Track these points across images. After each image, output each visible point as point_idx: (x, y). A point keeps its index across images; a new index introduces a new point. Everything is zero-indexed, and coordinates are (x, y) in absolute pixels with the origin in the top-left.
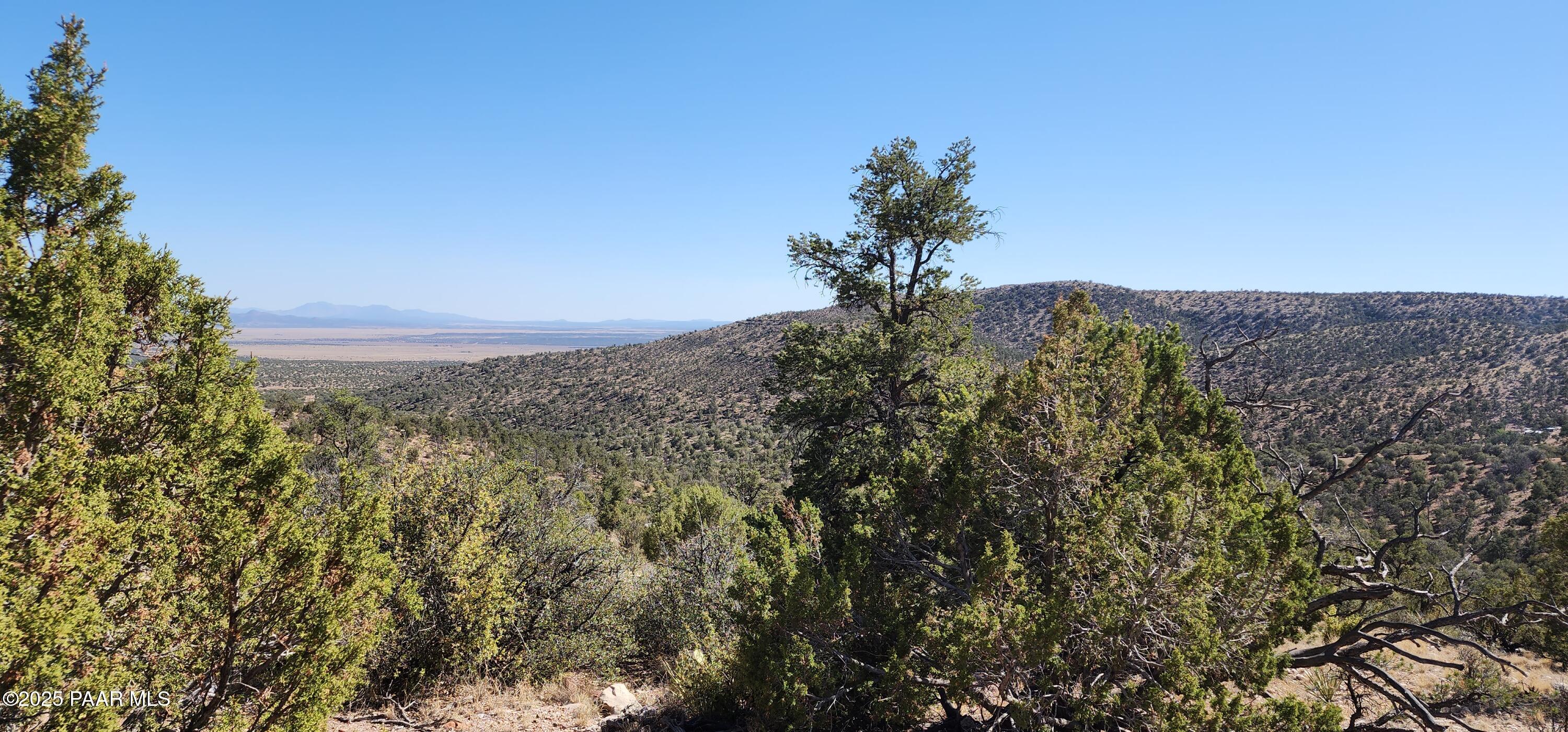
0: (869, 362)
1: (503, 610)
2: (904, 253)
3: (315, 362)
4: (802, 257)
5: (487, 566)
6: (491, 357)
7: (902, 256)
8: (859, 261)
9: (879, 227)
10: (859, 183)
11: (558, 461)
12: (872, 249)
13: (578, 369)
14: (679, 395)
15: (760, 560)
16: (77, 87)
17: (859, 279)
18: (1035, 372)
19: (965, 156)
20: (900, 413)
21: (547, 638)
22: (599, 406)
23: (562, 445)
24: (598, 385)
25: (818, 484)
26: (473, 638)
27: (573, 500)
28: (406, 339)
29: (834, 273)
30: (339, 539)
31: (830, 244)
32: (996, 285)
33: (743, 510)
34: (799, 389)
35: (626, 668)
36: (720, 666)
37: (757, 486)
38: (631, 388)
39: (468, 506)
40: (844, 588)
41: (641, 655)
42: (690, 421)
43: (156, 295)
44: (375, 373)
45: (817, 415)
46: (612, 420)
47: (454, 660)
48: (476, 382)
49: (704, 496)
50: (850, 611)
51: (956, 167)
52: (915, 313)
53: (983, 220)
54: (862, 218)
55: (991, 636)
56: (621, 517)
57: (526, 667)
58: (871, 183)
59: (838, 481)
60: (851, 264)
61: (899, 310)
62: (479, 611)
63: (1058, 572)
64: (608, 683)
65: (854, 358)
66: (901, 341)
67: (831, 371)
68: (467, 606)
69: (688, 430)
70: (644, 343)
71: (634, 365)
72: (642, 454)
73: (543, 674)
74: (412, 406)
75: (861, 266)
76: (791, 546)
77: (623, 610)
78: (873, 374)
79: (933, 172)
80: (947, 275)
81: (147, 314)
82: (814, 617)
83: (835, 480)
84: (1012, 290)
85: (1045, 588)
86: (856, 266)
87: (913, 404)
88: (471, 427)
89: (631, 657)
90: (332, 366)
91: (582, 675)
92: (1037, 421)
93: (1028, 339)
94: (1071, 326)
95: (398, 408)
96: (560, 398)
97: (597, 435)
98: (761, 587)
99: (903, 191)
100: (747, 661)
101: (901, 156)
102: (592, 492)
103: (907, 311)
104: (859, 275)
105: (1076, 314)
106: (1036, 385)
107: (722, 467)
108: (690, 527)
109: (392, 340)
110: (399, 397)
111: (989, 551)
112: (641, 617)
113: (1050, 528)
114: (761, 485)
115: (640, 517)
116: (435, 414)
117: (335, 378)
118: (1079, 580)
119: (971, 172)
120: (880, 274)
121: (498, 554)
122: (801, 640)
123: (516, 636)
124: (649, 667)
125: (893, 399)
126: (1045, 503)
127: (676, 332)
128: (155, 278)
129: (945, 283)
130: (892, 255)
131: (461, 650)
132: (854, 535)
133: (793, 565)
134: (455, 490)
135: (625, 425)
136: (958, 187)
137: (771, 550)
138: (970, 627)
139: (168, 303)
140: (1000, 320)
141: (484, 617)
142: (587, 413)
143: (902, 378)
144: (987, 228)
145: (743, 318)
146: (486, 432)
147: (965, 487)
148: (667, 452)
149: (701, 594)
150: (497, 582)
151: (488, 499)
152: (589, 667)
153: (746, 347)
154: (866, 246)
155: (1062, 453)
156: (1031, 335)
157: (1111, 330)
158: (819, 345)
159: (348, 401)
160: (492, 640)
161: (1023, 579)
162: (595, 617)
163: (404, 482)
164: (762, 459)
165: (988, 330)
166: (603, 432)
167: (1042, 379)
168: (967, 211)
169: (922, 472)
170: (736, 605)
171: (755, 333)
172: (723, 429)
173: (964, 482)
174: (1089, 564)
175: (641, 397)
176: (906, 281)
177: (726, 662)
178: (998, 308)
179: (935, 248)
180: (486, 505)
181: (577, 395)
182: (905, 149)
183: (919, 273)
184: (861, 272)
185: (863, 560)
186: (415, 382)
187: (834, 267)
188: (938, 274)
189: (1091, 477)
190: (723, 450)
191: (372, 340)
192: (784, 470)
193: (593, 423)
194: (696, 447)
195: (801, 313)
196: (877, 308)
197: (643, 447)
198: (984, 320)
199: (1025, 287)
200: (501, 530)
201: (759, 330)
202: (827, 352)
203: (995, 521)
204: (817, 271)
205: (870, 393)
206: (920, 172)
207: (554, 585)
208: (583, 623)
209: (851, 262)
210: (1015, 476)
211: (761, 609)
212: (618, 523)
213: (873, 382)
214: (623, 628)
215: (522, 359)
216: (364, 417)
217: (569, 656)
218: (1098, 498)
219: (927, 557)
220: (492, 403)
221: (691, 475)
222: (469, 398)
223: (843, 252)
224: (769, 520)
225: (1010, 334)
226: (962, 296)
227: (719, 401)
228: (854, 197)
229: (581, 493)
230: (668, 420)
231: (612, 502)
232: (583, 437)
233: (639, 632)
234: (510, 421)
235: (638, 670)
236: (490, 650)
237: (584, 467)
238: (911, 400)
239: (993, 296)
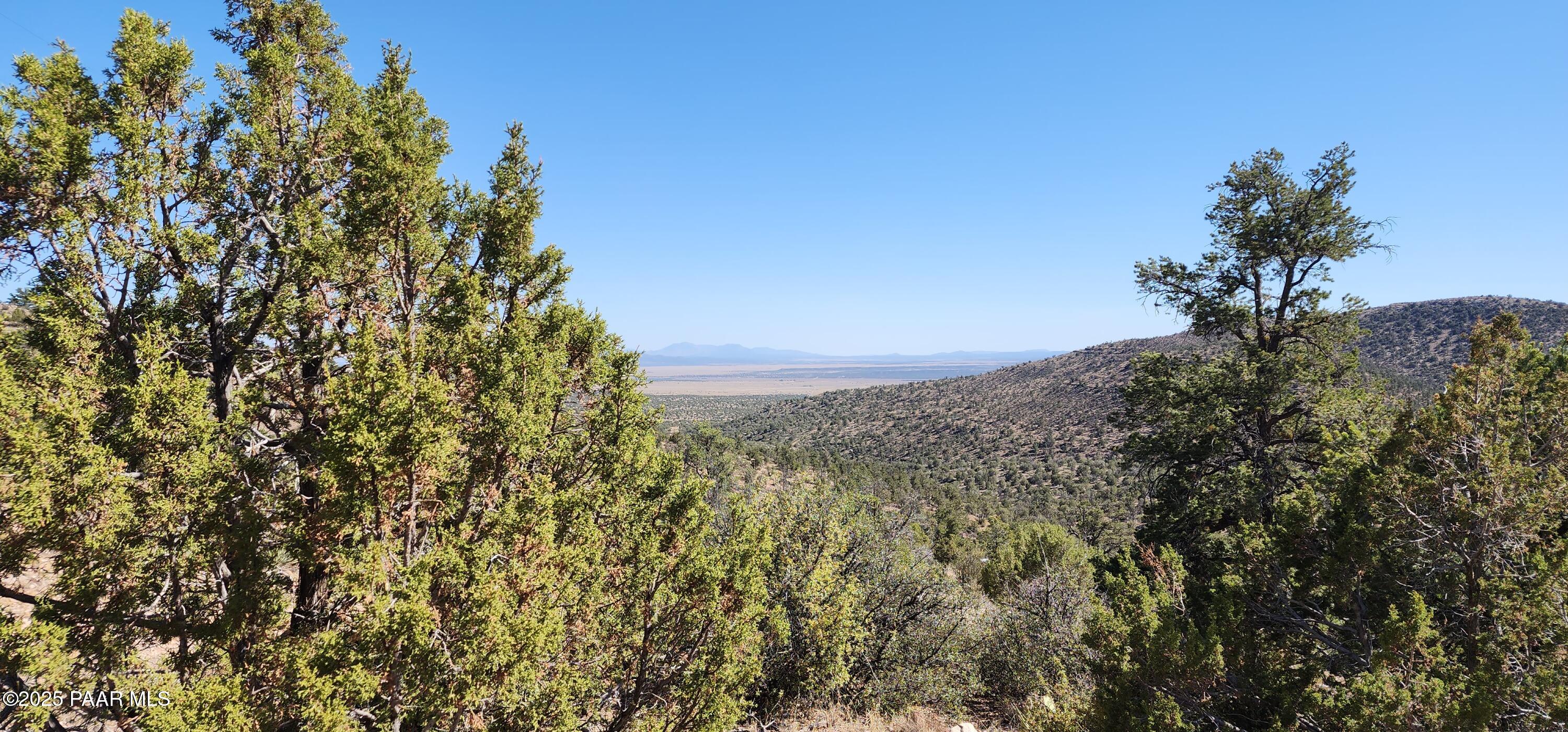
0: (1231, 394)
1: (853, 638)
2: (1272, 273)
3: (680, 396)
4: (1151, 283)
5: (837, 594)
6: (830, 390)
7: (1269, 277)
8: (1218, 285)
9: (1240, 247)
10: (1215, 201)
11: (893, 492)
12: (1232, 271)
13: (911, 401)
14: (1013, 428)
15: (1116, 608)
16: (525, 181)
17: (1219, 304)
18: (1448, 408)
19: (1342, 164)
20: (1271, 450)
21: (895, 670)
22: (932, 438)
23: (897, 477)
24: (930, 417)
25: (1175, 527)
26: (826, 664)
27: (908, 531)
28: (757, 375)
29: (1188, 299)
30: (733, 566)
31: (1183, 268)
32: (1385, 303)
33: (1088, 553)
34: (1150, 423)
35: (972, 707)
36: (1073, 715)
37: (1100, 525)
38: (963, 421)
39: (819, 535)
40: (1215, 643)
41: (986, 696)
42: (1025, 455)
43: (589, 352)
44: (729, 406)
45: (1172, 452)
46: (944, 452)
47: (810, 684)
48: (816, 414)
49: (1045, 535)
50: (1222, 670)
51: (1331, 176)
52: (1286, 340)
53: (1369, 231)
54: (1220, 237)
55: (1400, 711)
56: (959, 551)
57: (875, 696)
58: (1229, 201)
59: (1198, 525)
60: (1208, 289)
61: (1267, 336)
62: (830, 638)
63: (1484, 641)
64: (955, 721)
65: (1214, 391)
66: (1270, 371)
67: (1187, 405)
68: (820, 632)
69: (1023, 464)
70: (976, 374)
71: (966, 397)
72: (975, 487)
73: (891, 706)
74: (761, 437)
75: (1220, 290)
76: (1151, 594)
77: (968, 648)
78: (1237, 407)
79: (1303, 184)
80: (1325, 296)
81: (582, 368)
82: (1180, 674)
83: (1193, 523)
84: (1406, 309)
85: (1469, 660)
86: (1214, 289)
87: (1285, 439)
88: (813, 457)
89: (976, 696)
90: (693, 400)
91: (929, 710)
92: (1452, 465)
93: (1428, 364)
94: (1495, 355)
95: (748, 438)
96: (894, 430)
97: (930, 467)
98: (1119, 636)
99: (1269, 207)
100: (1105, 714)
101: (1266, 169)
102: (927, 524)
103: (1277, 337)
104: (1218, 300)
105: (1501, 340)
106: (1450, 423)
107: (1061, 504)
108: (1031, 567)
109: (744, 375)
110: (749, 428)
111: (1394, 614)
112: (985, 657)
113: (1472, 590)
114: (1105, 525)
115: (976, 552)
116: (781, 445)
117: (695, 411)
118: (1513, 652)
119: (1351, 179)
120: (1243, 298)
121: (847, 583)
122: (1166, 697)
123: (864, 665)
124: (995, 708)
125: (1261, 435)
126: (1466, 560)
127: (1009, 364)
128: (589, 337)
129: (1323, 305)
130: (1257, 277)
131: (815, 675)
132: (1221, 587)
133: (1154, 616)
134: (807, 519)
135: (958, 457)
136: (1335, 199)
137: (1128, 597)
138: (1372, 698)
139: (596, 359)
140: (1390, 344)
141: (836, 644)
142: (920, 446)
143: (1272, 412)
144: (1372, 241)
145: (1081, 347)
146: (826, 462)
147: (1360, 537)
148: (1001, 486)
149: (1048, 638)
150: (847, 610)
151: (837, 530)
152: (936, 703)
153: (1085, 377)
154: (1226, 268)
155: (1486, 502)
156: (1431, 360)
157: (1547, 358)
158: (1171, 375)
159: (709, 432)
160: (844, 668)
161: (1439, 648)
162: (940, 652)
163: (763, 510)
164: (1105, 496)
165: (1375, 355)
166: (936, 464)
167: (1458, 417)
168: (1347, 224)
169: (1306, 520)
170: (1090, 654)
171: (1094, 362)
172: (1061, 464)
173: (1359, 534)
174: (1528, 634)
175: (974, 429)
176: (1275, 304)
177: (1079, 712)
178: (1388, 330)
179: (1310, 268)
180: (836, 535)
181: (910, 427)
182: (1270, 162)
183: (1290, 295)
184: (1220, 297)
185: (1236, 614)
186: (763, 415)
187: (1188, 292)
188: (1313, 295)
189: (1527, 531)
190: (1061, 486)
191: (726, 376)
192: (1130, 509)
193: (926, 455)
194: (1032, 481)
195: (1147, 340)
196: (1240, 334)
197: (977, 480)
198: (1370, 344)
199: (1422, 305)
200: (849, 560)
201: (1099, 359)
202: (1183, 384)
203: (1400, 579)
204: (1169, 297)
205: (1234, 428)
206: (1288, 185)
207: (900, 618)
208: (928, 658)
209: (1208, 286)
210: (1426, 528)
211: (1120, 661)
212: (954, 557)
213: (1236, 416)
214: (969, 667)
215: (859, 393)
216: (722, 447)
217: (916, 689)
218: (1539, 557)
219: (1313, 615)
220: (831, 434)
221: (1027, 510)
222: (810, 430)
223: (1198, 275)
224: (1125, 565)
225: (1404, 359)
226: (1341, 319)
227: (1056, 434)
228: (1210, 217)
229: (917, 524)
230: (1001, 453)
231: (947, 535)
232: (916, 468)
233: (983, 671)
234: (847, 452)
235: (984, 710)
236: (843, 677)
237: (919, 499)
238: (1284, 436)
239: (1381, 316)
